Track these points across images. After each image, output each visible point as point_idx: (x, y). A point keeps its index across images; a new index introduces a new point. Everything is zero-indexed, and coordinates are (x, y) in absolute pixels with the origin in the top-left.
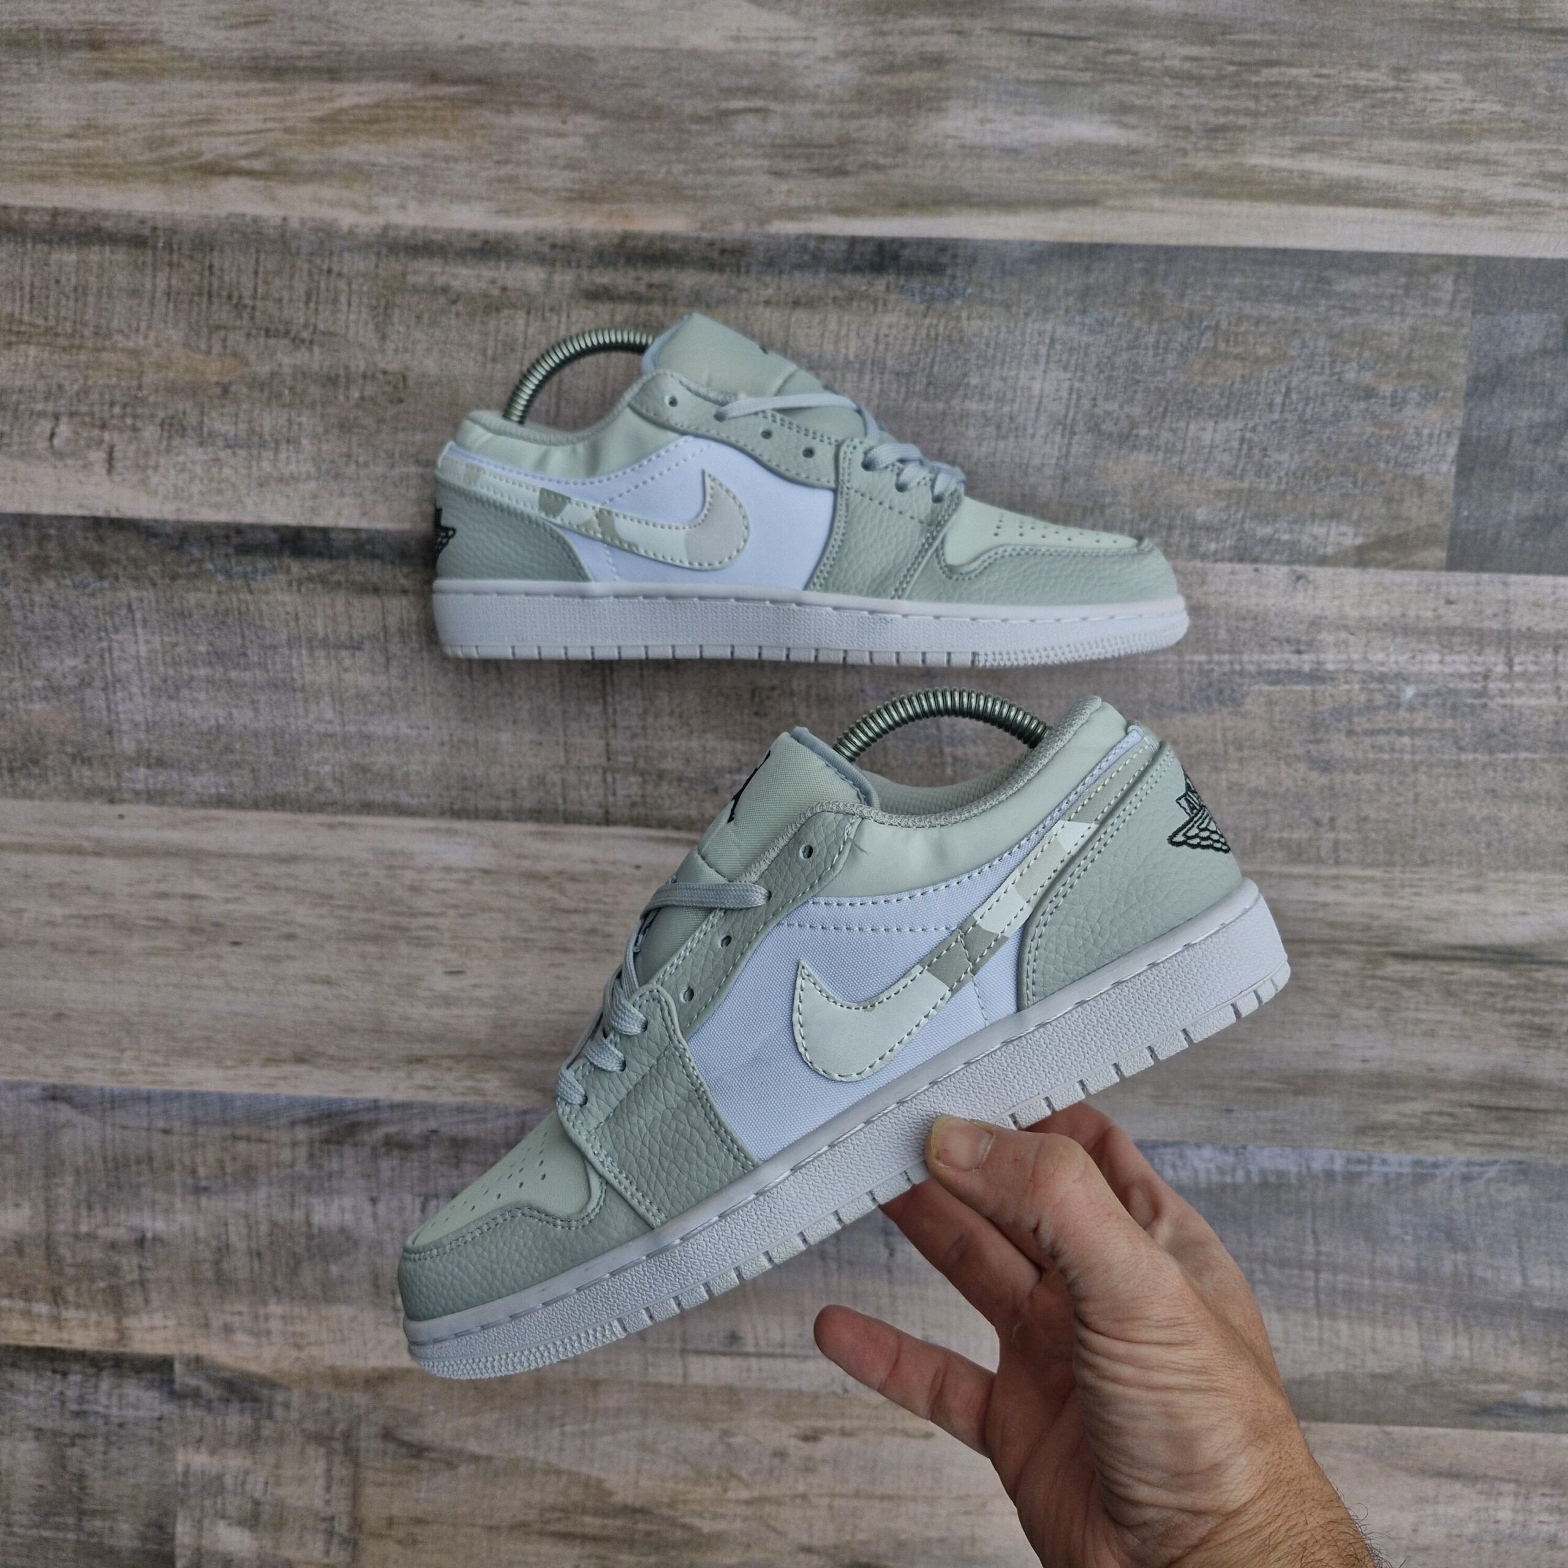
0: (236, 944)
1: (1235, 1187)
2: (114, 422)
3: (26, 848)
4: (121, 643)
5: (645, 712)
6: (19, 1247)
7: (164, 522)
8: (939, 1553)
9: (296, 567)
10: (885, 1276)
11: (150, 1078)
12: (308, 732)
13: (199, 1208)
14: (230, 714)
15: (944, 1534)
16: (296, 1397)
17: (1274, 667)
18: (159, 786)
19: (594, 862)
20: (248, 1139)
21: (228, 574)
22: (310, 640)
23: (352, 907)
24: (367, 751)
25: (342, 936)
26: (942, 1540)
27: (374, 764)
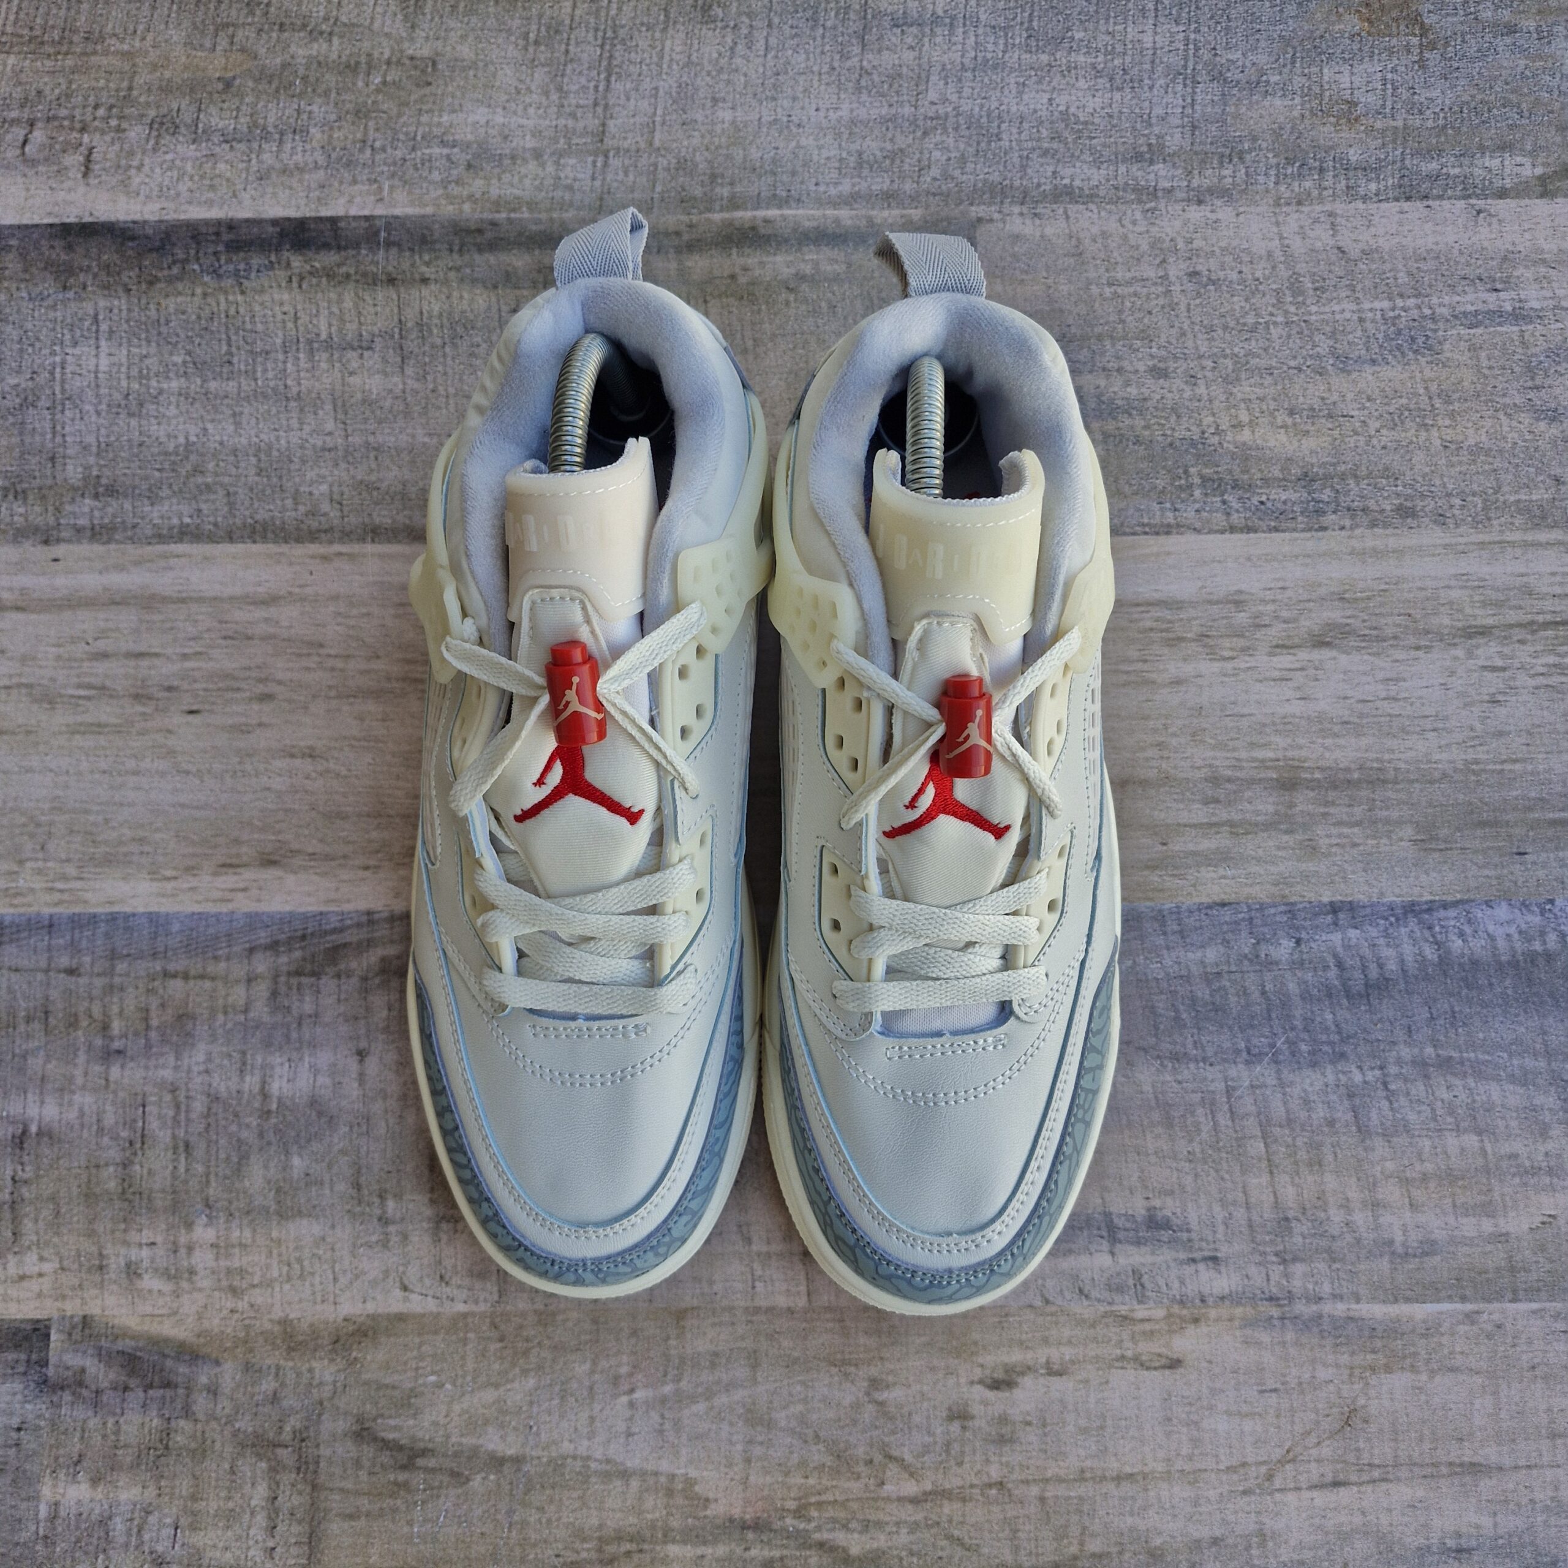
0: (191, 712)
1: (1549, 957)
2: (96, 123)
4: (79, 357)
7: (145, 222)
9: (297, 262)
11: (57, 896)
12: (302, 447)
13: (107, 1080)
14: (205, 429)
16: (229, 1374)
17: (1470, 308)
18: (106, 521)
20: (186, 977)
21: (216, 273)
22: (310, 342)
23: (348, 656)
24: (374, 466)
25: (333, 693)
26: (1215, 1541)
27: (381, 480)
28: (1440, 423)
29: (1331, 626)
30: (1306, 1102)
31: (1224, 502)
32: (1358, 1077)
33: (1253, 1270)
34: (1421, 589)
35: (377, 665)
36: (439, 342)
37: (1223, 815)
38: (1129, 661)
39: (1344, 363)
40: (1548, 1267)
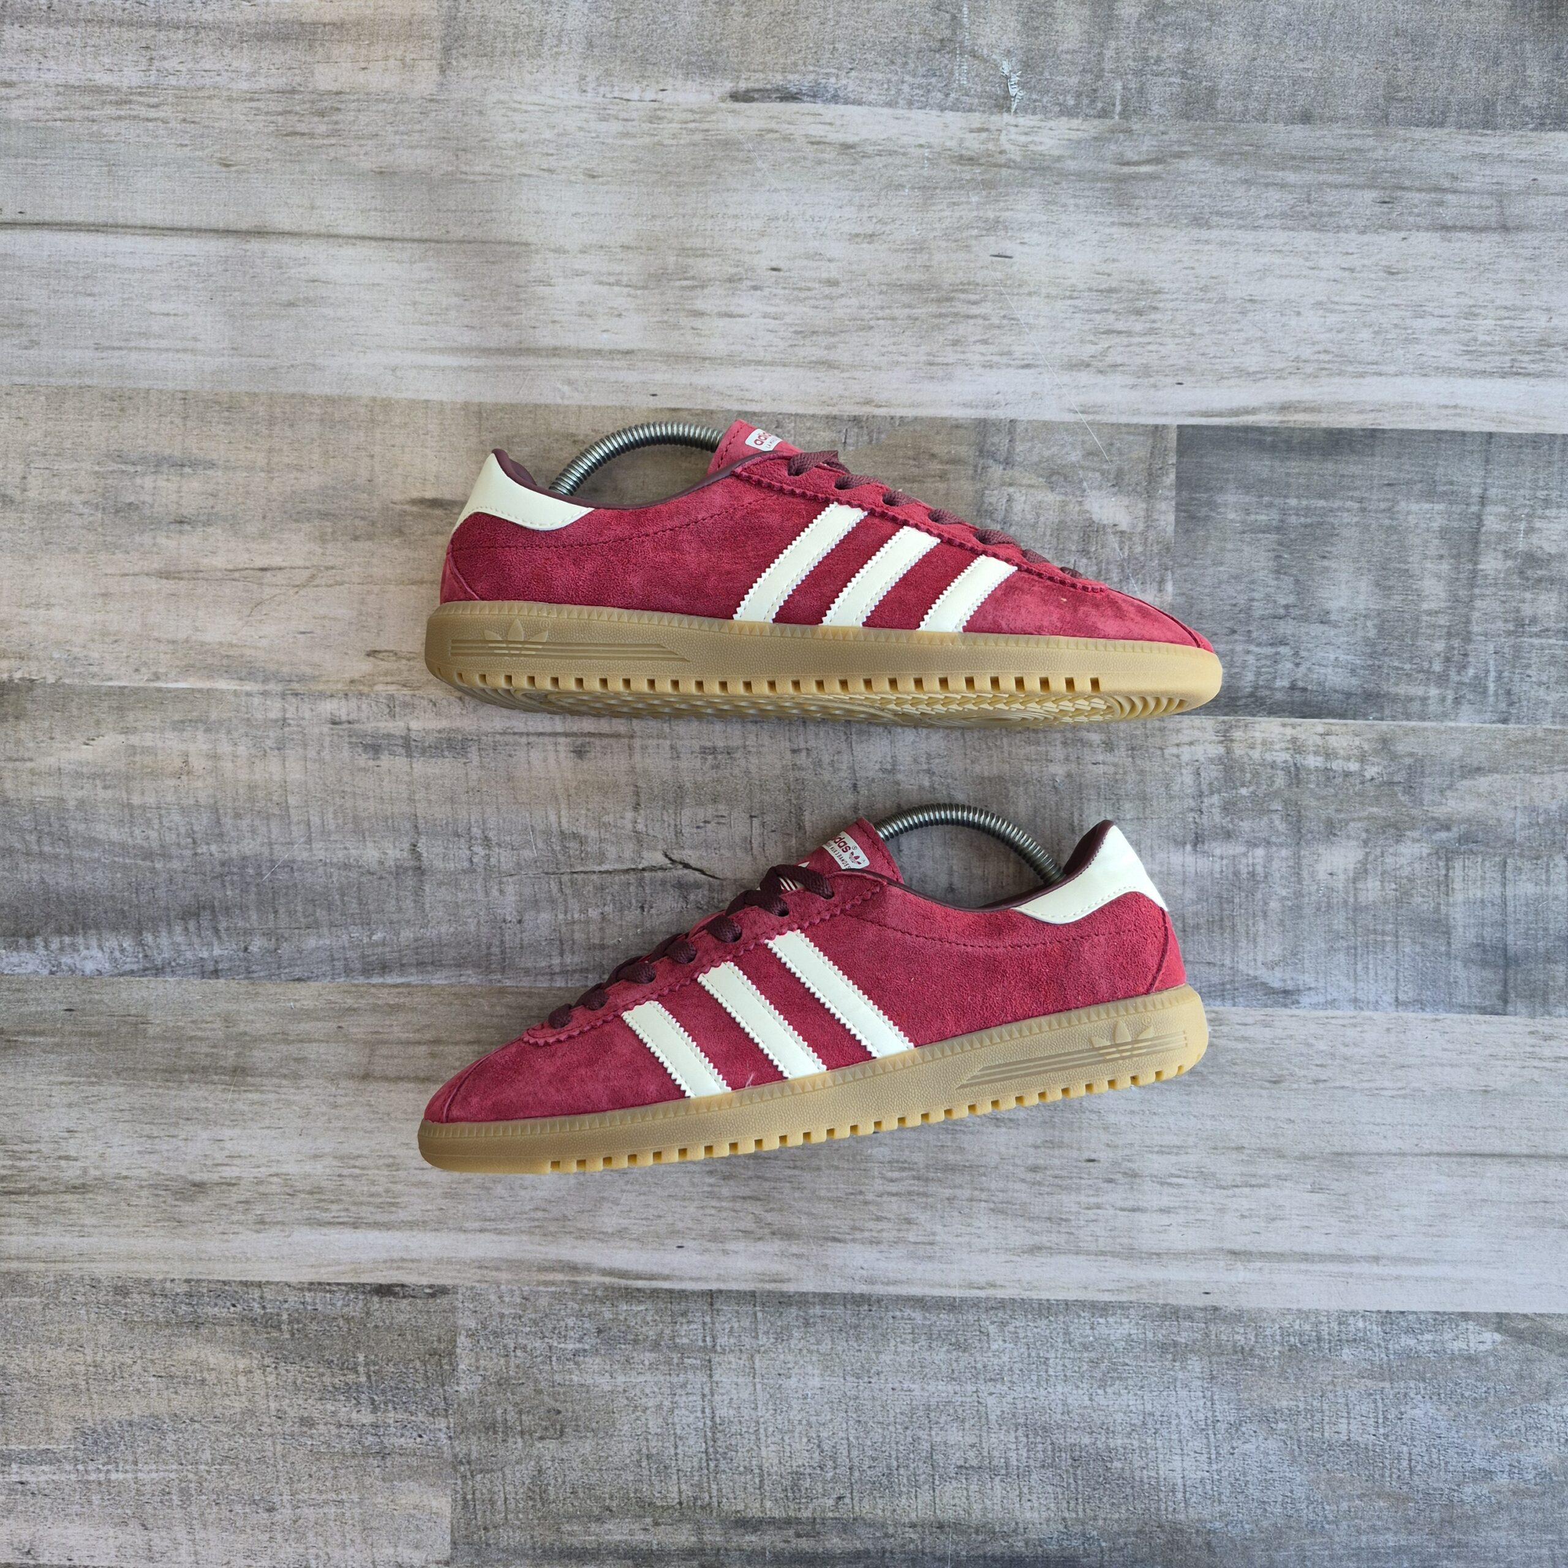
0: (1093, 1161)
1: (60, 931)
3: (1306, 1257)
4: (1199, 1469)
5: (672, 1411)
6: (1331, 831)
8: (357, 522)
10: (420, 821)
12: (1013, 1383)
14: (1091, 1399)
15: (354, 544)
18: (1167, 1323)
19: (725, 1252)
22: (1008, 1475)
23: (972, 1200)
24: (955, 1365)
25: (982, 1170)
26: (356, 538)
27: (948, 1351)
28: (83, 1368)
29: (191, 1199)
30: (254, 831)
31: (264, 1308)
32: (214, 848)
33: (307, 714)
34: (118, 1226)
35: (948, 1192)
36: (902, 1471)
37: (293, 1050)
38: (355, 1177)
39: (154, 1425)
40: (95, 710)
